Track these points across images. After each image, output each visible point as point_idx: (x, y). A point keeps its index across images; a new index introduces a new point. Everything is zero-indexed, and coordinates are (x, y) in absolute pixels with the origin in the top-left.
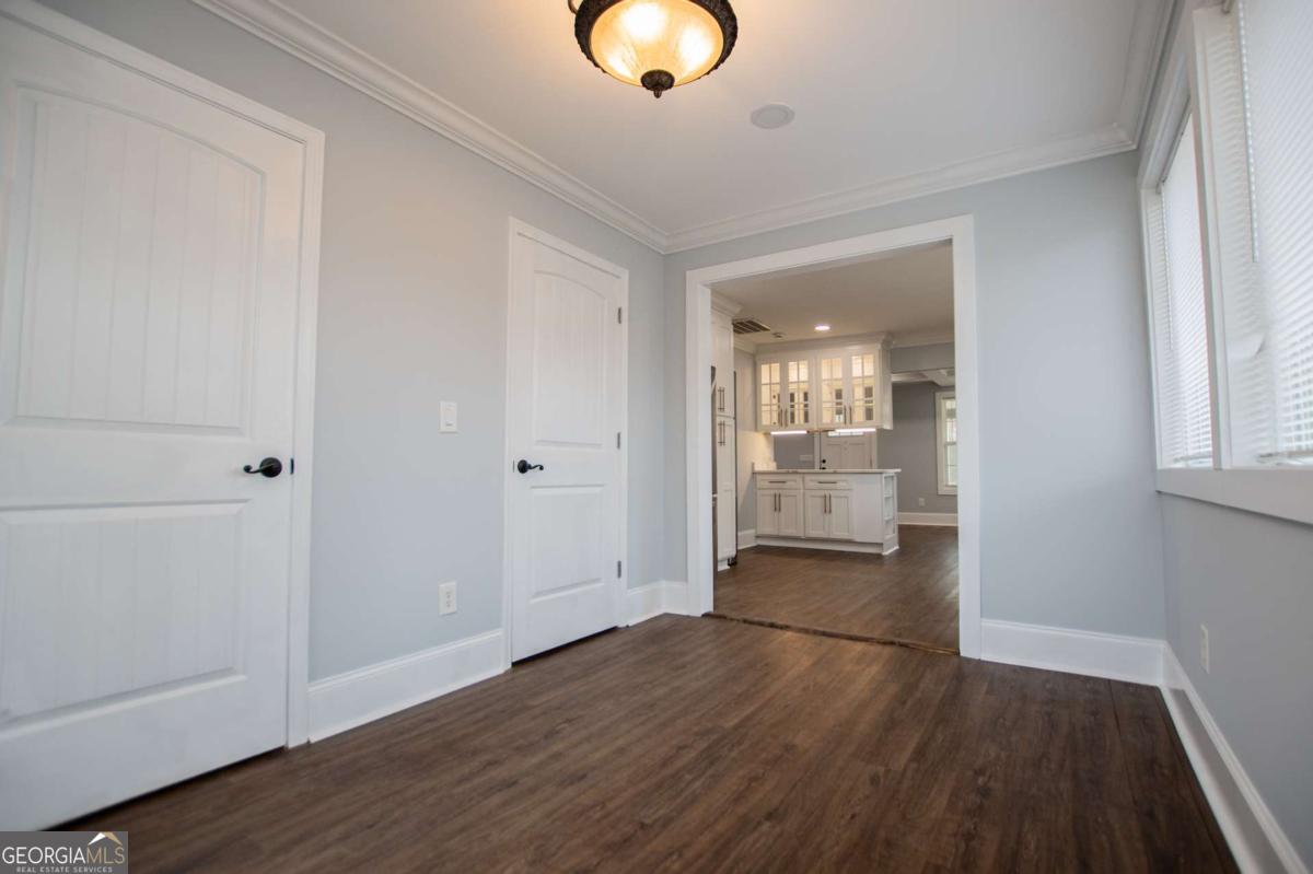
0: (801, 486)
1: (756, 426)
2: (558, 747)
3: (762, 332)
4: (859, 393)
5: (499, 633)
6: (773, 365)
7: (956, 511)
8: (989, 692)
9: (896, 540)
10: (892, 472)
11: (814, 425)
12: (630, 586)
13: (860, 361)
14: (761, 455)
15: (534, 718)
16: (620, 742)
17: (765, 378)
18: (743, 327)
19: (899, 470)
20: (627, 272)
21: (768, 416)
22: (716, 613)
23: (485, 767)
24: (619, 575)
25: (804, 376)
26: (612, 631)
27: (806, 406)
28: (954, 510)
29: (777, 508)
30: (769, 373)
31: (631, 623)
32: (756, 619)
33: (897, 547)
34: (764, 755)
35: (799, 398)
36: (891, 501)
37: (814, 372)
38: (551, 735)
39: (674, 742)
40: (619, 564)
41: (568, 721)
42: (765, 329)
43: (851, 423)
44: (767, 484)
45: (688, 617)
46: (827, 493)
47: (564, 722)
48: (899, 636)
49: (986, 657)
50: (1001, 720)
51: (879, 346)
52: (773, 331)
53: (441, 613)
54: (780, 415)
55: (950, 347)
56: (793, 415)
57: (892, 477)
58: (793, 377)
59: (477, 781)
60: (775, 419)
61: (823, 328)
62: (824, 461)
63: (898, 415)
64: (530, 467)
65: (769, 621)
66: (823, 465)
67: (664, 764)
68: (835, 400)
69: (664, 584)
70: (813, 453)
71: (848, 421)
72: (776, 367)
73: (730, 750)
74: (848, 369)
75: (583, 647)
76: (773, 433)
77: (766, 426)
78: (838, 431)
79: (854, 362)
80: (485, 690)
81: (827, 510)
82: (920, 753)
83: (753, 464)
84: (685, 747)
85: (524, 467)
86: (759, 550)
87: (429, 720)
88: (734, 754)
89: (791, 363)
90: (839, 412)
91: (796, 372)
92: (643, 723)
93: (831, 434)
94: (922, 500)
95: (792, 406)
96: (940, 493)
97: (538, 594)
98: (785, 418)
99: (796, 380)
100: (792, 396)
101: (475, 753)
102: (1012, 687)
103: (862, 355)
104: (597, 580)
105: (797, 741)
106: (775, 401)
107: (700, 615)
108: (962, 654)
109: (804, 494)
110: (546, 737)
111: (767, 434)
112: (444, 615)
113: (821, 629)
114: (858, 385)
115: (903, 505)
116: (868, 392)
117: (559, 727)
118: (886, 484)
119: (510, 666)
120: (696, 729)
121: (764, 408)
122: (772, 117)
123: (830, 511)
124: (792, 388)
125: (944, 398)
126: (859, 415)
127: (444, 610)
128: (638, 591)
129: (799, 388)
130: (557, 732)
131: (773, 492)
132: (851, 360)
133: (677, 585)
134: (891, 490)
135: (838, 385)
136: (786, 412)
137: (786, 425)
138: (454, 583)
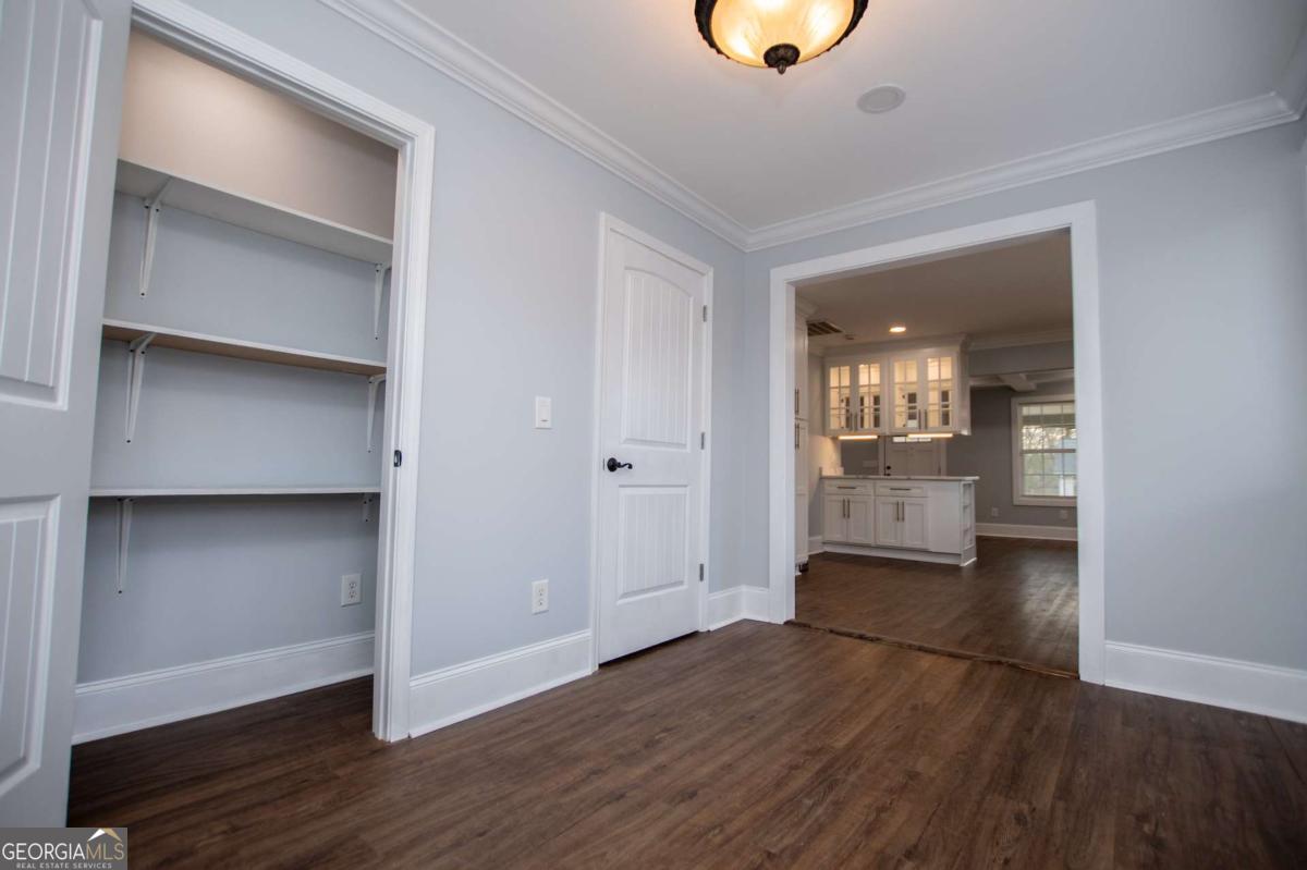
0: (872, 493)
1: (824, 429)
2: (661, 758)
3: (834, 335)
4: (934, 397)
5: (588, 633)
6: (842, 368)
7: (1075, 525)
8: (1126, 723)
9: (974, 551)
10: (970, 479)
11: (885, 429)
12: (712, 589)
13: (936, 363)
14: (829, 461)
15: (631, 725)
16: (726, 758)
17: (834, 382)
18: (816, 328)
19: (977, 478)
20: (712, 269)
21: (836, 422)
22: (800, 621)
23: (588, 777)
24: (702, 578)
25: (875, 379)
26: (694, 635)
27: (876, 410)
28: (1074, 524)
29: (846, 514)
30: (838, 378)
31: (713, 627)
32: (844, 629)
33: (974, 559)
34: (886, 783)
35: (868, 402)
36: (968, 510)
37: (886, 375)
38: (651, 744)
39: (784, 761)
40: (702, 567)
41: (667, 730)
42: (837, 331)
43: (926, 427)
44: (834, 490)
45: (769, 624)
46: (900, 500)
47: (662, 731)
48: (1004, 655)
49: (1110, 683)
50: (1149, 757)
51: (957, 349)
52: (845, 332)
53: (534, 611)
54: (848, 419)
55: (1067, 347)
56: (862, 419)
57: (970, 485)
58: (863, 379)
59: (585, 790)
60: (843, 423)
61: (898, 330)
62: (889, 468)
63: (976, 421)
64: (619, 465)
65: (857, 632)
66: (887, 472)
67: (779, 785)
68: (908, 405)
69: (744, 589)
70: (877, 458)
71: (923, 426)
72: (846, 370)
73: (847, 774)
74: (923, 372)
75: (666, 651)
76: (842, 438)
77: (834, 430)
78: (911, 436)
79: (930, 365)
80: (574, 692)
81: (900, 517)
82: (1065, 791)
83: (821, 469)
84: (796, 767)
85: (613, 465)
86: (825, 556)
87: (524, 721)
88: (852, 778)
89: (862, 366)
90: (911, 417)
91: (867, 375)
92: (745, 737)
93: (896, 440)
94: (995, 509)
95: (862, 411)
96: (1016, 503)
97: (625, 595)
98: (853, 422)
99: (867, 383)
100: (862, 399)
101: (577, 759)
102: (1151, 719)
103: (939, 357)
104: (681, 583)
105: (920, 767)
106: (843, 405)
107: (782, 623)
108: (1082, 679)
109: (875, 501)
110: (646, 746)
111: (835, 439)
112: (536, 614)
113: (917, 643)
114: (934, 389)
115: (981, 515)
116: (945, 396)
117: (657, 737)
118: (964, 492)
119: (597, 668)
120: (804, 747)
121: (832, 412)
122: (882, 100)
123: (903, 519)
124: (863, 391)
125: (1020, 404)
126: (934, 420)
127: (536, 608)
128: (719, 595)
129: (869, 393)
130: (658, 741)
131: (841, 498)
132: (927, 362)
133: (756, 591)
134: (970, 499)
135: (912, 389)
136: (856, 417)
137: (856, 429)
138: (546, 581)
